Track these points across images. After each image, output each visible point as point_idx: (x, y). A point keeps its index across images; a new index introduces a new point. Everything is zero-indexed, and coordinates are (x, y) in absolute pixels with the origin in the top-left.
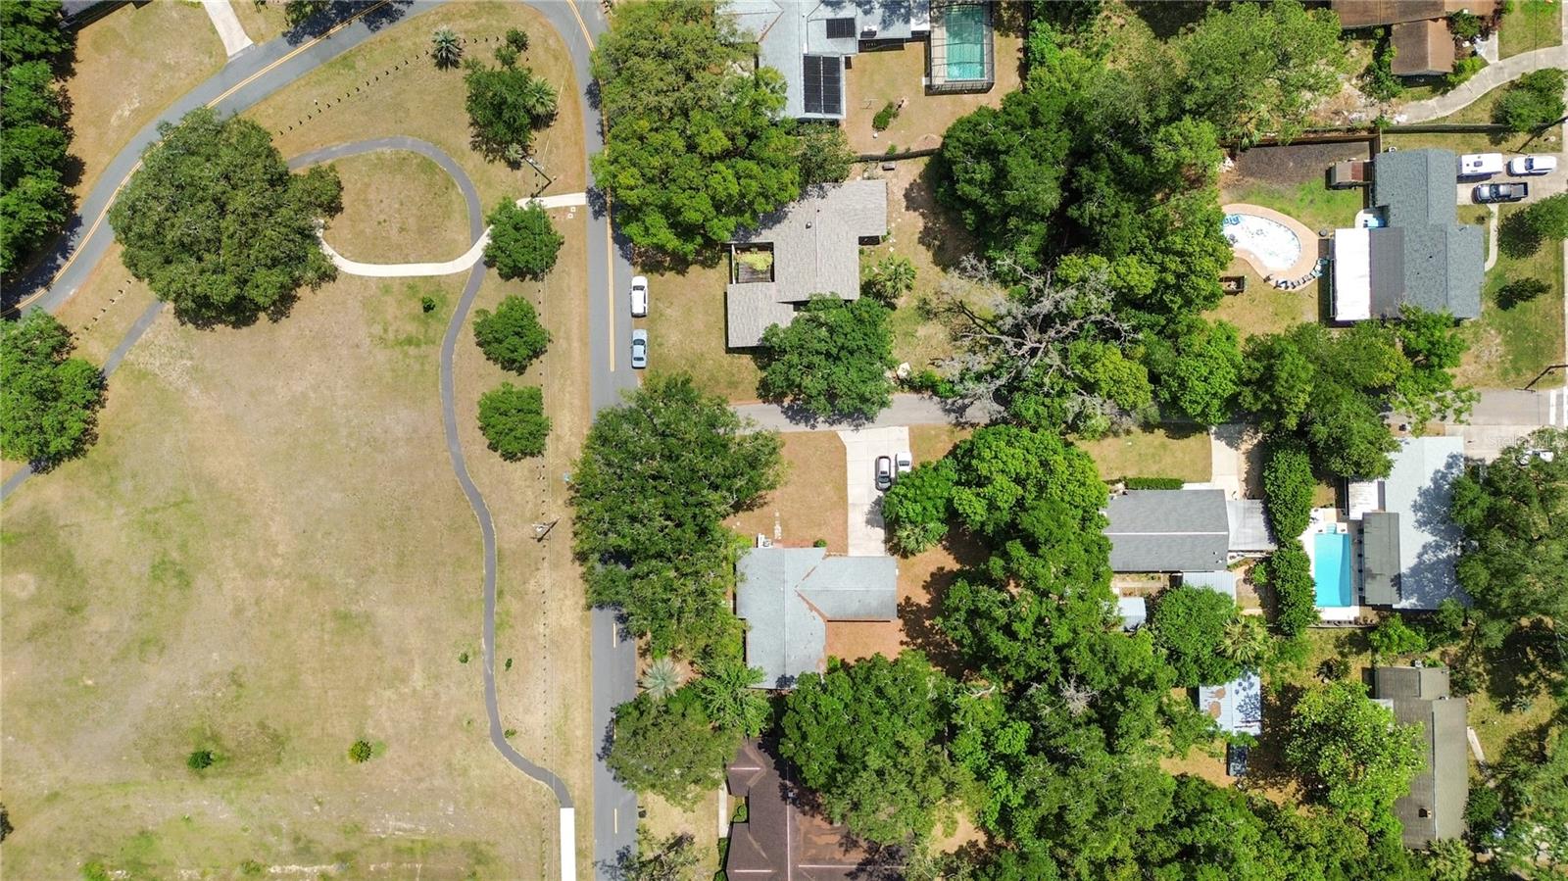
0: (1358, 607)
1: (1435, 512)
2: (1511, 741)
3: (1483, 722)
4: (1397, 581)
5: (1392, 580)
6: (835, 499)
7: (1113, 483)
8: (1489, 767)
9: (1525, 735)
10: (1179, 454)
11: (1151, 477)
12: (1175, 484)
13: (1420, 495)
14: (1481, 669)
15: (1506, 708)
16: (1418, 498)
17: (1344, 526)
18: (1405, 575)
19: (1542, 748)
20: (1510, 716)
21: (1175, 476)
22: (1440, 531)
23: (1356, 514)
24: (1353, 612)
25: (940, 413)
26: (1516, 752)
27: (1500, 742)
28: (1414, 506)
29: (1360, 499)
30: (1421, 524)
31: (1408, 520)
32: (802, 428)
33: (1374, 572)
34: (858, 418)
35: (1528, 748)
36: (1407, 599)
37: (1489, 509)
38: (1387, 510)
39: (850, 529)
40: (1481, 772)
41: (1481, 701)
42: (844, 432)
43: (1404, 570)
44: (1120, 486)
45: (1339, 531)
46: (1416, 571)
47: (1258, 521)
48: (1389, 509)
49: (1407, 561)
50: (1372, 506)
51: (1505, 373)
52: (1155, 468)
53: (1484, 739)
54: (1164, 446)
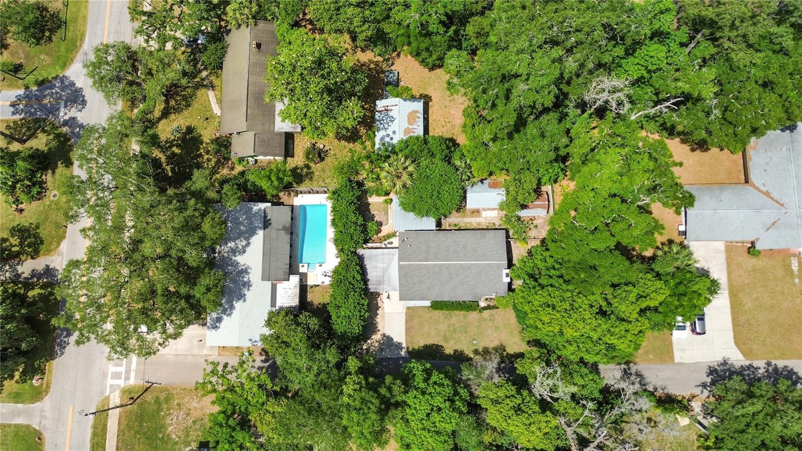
0: (295, 204)
1: (234, 281)
2: (188, 106)
3: (207, 119)
4: (266, 224)
5: (270, 224)
6: (741, 295)
7: (488, 307)
8: (205, 86)
9: (178, 110)
10: (433, 332)
11: (457, 312)
12: (437, 305)
13: (245, 295)
14: (206, 157)
15: (190, 130)
16: (246, 292)
17: (302, 270)
18: (260, 228)
19: (167, 102)
20: (187, 124)
21: (437, 313)
22: (232, 265)
23: (295, 280)
24: (298, 201)
25: (646, 374)
26: (185, 98)
27: (196, 105)
28: (250, 286)
29: (290, 292)
30: (245, 271)
31: (255, 275)
32: (780, 364)
33: (283, 232)
34: (725, 371)
35: (176, 101)
36: (260, 210)
37: (195, 284)
38: (271, 282)
39: (724, 267)
40: (211, 82)
41: (207, 135)
42: (737, 359)
43: (261, 233)
44: (482, 304)
45: (306, 265)
46: (252, 232)
47: (372, 274)
48: (268, 284)
49: (258, 239)
50: (281, 287)
51: (167, 400)
52: (454, 320)
53: (207, 107)
54: (446, 340)
